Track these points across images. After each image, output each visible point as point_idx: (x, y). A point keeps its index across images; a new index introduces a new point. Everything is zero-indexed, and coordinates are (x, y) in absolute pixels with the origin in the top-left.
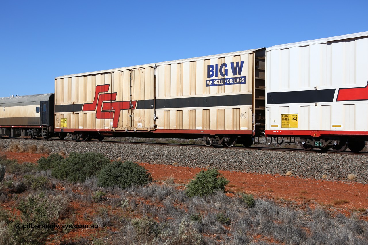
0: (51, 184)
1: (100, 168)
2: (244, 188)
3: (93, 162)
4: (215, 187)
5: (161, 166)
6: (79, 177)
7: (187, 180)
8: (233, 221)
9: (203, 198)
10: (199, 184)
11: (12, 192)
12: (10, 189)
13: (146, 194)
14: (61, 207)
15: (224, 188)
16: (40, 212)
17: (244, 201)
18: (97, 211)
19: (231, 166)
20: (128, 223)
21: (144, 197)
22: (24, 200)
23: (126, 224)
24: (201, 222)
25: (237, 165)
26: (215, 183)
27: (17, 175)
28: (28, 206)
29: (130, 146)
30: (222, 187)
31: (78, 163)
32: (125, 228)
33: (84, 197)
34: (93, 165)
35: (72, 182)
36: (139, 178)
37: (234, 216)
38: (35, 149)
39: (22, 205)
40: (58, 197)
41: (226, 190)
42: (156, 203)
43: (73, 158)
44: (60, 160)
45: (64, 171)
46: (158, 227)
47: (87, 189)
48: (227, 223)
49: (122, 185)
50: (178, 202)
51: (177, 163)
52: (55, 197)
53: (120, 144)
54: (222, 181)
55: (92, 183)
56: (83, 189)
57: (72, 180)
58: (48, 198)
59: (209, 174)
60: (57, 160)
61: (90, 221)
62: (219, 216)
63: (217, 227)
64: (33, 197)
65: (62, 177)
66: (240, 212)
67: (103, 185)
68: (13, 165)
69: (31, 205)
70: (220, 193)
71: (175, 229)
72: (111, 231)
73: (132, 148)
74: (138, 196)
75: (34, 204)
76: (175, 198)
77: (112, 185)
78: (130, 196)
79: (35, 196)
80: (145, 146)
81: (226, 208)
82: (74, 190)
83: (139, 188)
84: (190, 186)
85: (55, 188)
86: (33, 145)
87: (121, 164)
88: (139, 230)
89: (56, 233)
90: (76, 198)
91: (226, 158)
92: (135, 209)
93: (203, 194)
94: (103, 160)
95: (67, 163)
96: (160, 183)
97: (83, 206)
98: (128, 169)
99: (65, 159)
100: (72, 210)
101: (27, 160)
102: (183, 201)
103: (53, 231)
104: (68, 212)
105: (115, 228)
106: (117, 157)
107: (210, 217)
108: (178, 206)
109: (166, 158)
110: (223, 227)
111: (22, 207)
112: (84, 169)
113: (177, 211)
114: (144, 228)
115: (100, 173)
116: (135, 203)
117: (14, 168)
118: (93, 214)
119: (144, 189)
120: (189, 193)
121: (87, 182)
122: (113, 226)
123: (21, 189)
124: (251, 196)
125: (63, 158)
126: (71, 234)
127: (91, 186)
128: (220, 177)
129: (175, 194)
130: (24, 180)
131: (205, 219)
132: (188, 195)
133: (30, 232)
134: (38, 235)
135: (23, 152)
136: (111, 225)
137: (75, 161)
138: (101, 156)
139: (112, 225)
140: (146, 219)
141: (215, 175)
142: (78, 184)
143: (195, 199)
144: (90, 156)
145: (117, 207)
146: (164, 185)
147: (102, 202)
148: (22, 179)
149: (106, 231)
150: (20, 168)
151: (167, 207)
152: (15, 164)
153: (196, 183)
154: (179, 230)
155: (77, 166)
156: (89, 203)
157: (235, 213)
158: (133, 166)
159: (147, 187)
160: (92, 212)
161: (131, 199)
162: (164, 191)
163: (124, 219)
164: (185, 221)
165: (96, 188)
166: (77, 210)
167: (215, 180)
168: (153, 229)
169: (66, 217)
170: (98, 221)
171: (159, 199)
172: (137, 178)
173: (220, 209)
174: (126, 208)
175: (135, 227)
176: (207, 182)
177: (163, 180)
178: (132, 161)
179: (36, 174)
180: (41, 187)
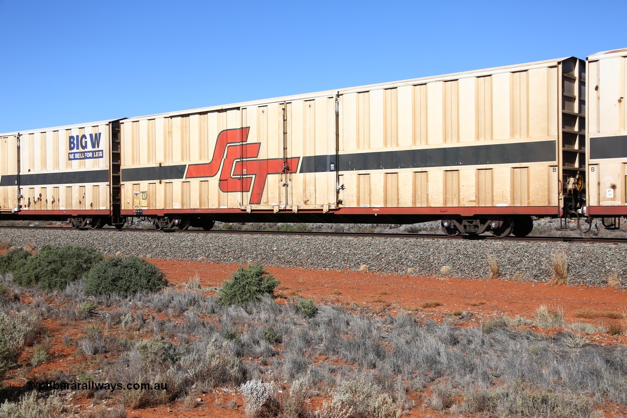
0: (12, 294)
1: (89, 268)
2: (300, 291)
3: (77, 260)
4: (259, 291)
5: (181, 262)
6: (56, 283)
7: (219, 282)
8: (285, 338)
9: (242, 307)
10: (236, 288)
13: (159, 304)
14: (28, 328)
15: (272, 292)
17: (300, 308)
18: (84, 331)
19: (283, 261)
20: (132, 347)
21: (157, 309)
23: (129, 350)
24: (240, 341)
25: (292, 258)
26: (260, 285)
29: (135, 235)
30: (270, 290)
31: (54, 261)
32: (127, 355)
33: (63, 311)
34: (78, 264)
35: (46, 291)
36: (148, 282)
37: (287, 331)
40: (23, 312)
41: (276, 294)
42: (174, 316)
43: (46, 255)
44: (26, 258)
45: (32, 274)
46: (177, 351)
47: (68, 299)
48: (276, 341)
49: (122, 292)
50: (206, 314)
51: (205, 258)
52: (18, 313)
53: (119, 232)
54: (269, 282)
55: (77, 291)
56: (62, 300)
57: (45, 287)
58: (8, 315)
59: (250, 272)
60: (22, 257)
61: (74, 347)
62: (265, 331)
63: (262, 348)
65: (29, 283)
66: (295, 324)
67: (94, 292)
70: (266, 299)
71: (200, 353)
72: (106, 360)
73: (137, 238)
74: (147, 307)
76: (201, 309)
77: (107, 293)
78: (136, 307)
80: (157, 233)
81: (276, 321)
82: (48, 302)
83: (148, 296)
84: (224, 290)
85: (19, 299)
87: (120, 261)
88: (147, 357)
89: (20, 366)
90: (52, 314)
91: (275, 249)
92: (142, 326)
93: (242, 301)
94: (93, 256)
95: (37, 262)
96: (180, 287)
97: (63, 325)
98: (132, 268)
99: (33, 257)
100: (45, 332)
102: (213, 312)
103: (15, 365)
104: (39, 335)
105: (113, 355)
106: (115, 251)
107: (253, 333)
108: (206, 320)
109: (188, 251)
110: (271, 347)
112: (64, 270)
113: (205, 327)
114: (156, 354)
115: (89, 275)
116: (143, 317)
118: (79, 336)
119: (155, 297)
120: (223, 300)
121: (69, 290)
122: (110, 353)
124: (311, 302)
125: (30, 255)
126: (44, 367)
127: (75, 296)
128: (267, 275)
129: (202, 303)
131: (245, 336)
132: (221, 304)
136: (106, 352)
137: (50, 259)
138: (90, 251)
139: (108, 352)
140: (157, 341)
141: (260, 274)
142: (55, 293)
143: (230, 308)
144: (73, 250)
145: (115, 325)
146: (185, 290)
147: (92, 319)
149: (98, 361)
151: (189, 322)
153: (232, 286)
154: (207, 353)
155: (53, 266)
156: (72, 320)
157: (288, 326)
158: (138, 263)
159: (160, 294)
160: (76, 334)
161: (135, 312)
162: (185, 299)
163: (126, 341)
164: (215, 341)
165: (83, 297)
166: (54, 331)
167: (259, 281)
168: (169, 354)
169: (35, 342)
170: (86, 346)
171: (178, 310)
172: (144, 281)
173: (267, 321)
174: (129, 325)
175: (142, 352)
176: (249, 284)
177: (184, 284)
178: (138, 257)
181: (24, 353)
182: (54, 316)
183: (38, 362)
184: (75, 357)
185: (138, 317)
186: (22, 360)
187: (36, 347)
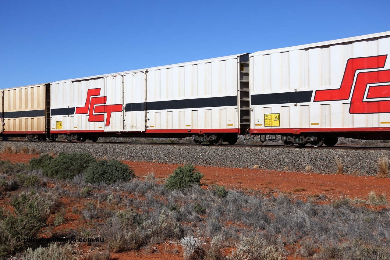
0: (42, 182)
1: (87, 166)
2: (217, 181)
3: (80, 161)
4: (191, 181)
5: (143, 163)
7: (166, 175)
8: (207, 210)
9: (181, 191)
10: (177, 179)
11: (6, 190)
12: (4, 188)
13: (130, 189)
14: (52, 203)
15: (199, 181)
16: (33, 208)
17: (217, 192)
19: (206, 162)
20: (113, 215)
21: (128, 192)
22: (17, 197)
23: (112, 216)
24: (180, 212)
25: (211, 160)
26: (191, 177)
27: (11, 174)
28: (21, 202)
29: (114, 146)
30: (198, 180)
31: (67, 162)
32: (111, 220)
33: (72, 193)
34: (81, 164)
35: (62, 180)
36: (123, 175)
37: (209, 206)
38: (26, 150)
39: (15, 202)
40: (49, 193)
41: (201, 183)
42: (139, 196)
43: (62, 158)
44: (50, 160)
45: (54, 170)
46: (141, 218)
47: (75, 185)
48: (202, 212)
49: (107, 181)
50: (159, 195)
51: (157, 160)
52: (46, 193)
53: (105, 144)
54: (197, 175)
55: (81, 180)
56: (72, 186)
57: (61, 178)
58: (40, 195)
59: (185, 169)
60: (48, 160)
61: (79, 215)
62: (195, 206)
63: (193, 216)
64: (26, 194)
65: (52, 175)
67: (91, 181)
68: (6, 166)
69: (24, 202)
70: (196, 186)
71: (155, 219)
72: (98, 222)
73: (116, 148)
74: (122, 190)
75: (26, 201)
76: (155, 192)
77: (98, 181)
78: (115, 191)
79: (28, 193)
80: (128, 145)
81: (202, 199)
82: (63, 187)
83: (123, 184)
84: (169, 180)
85: (46, 185)
86: (24, 147)
87: (106, 162)
88: (123, 221)
89: (47, 226)
90: (66, 194)
91: (201, 154)
92: (119, 202)
93: (180, 187)
94: (89, 159)
95: (57, 162)
96: (142, 178)
97: (72, 201)
98: (113, 166)
99: (54, 159)
100: (62, 205)
101: (20, 161)
102: (163, 194)
103: (45, 225)
104: (58, 207)
105: (102, 220)
106: (103, 156)
107: (187, 207)
108: (158, 199)
109: (147, 156)
110: (199, 216)
111: (15, 203)
112: (72, 167)
113: (158, 203)
114: (128, 219)
115: (88, 171)
116: (120, 197)
117: (7, 168)
118: (82, 207)
119: (128, 184)
120: (168, 186)
121: (75, 179)
122: (100, 219)
123: (14, 187)
124: (224, 188)
126: (62, 226)
127: (79, 183)
128: (196, 171)
129: (156, 188)
130: (17, 179)
131: (183, 209)
132: (167, 189)
133: (23, 226)
134: (31, 228)
135: (15, 153)
136: (98, 218)
137: (64, 161)
138: (88, 156)
139: (99, 218)
140: (129, 211)
141: (191, 170)
142: (67, 181)
143: (173, 192)
144: (78, 155)
145: (103, 201)
146: (146, 180)
147: (89, 197)
148: (15, 178)
149: (93, 223)
150: (13, 168)
151: (148, 200)
152: (9, 164)
153: (174, 178)
154: (160, 219)
155: (66, 165)
156: (77, 198)
157: (209, 203)
158: (117, 164)
159: (130, 182)
160: (80, 207)
161: (115, 194)
162: (145, 185)
163: (110, 211)
164: (165, 212)
165: (84, 184)
166: (67, 205)
167: (191, 174)
168: (136, 219)
169: (56, 211)
170: (86, 214)
171: (141, 192)
172: (121, 175)
173: (196, 200)
174: (111, 202)
175: (120, 218)
176: (184, 176)
177: (145, 176)
178: (117, 160)
179: (29, 173)
180: (33, 184)
181: (50, 218)
182: (67, 195)
183: (58, 224)
184: (79, 220)
185: (117, 196)
186: (49, 222)
187: (57, 214)
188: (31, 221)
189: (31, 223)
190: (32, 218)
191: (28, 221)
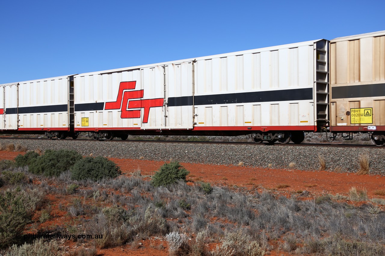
0: (28, 179)
1: (74, 163)
2: (202, 178)
3: (67, 158)
4: (177, 178)
5: (129, 160)
6: (54, 172)
7: (152, 172)
8: (193, 207)
9: (167, 187)
10: (163, 175)
13: (116, 185)
14: (38, 199)
15: (185, 178)
16: (18, 204)
17: (202, 188)
18: (71, 202)
19: (192, 159)
21: (114, 189)
22: (3, 194)
23: (98, 213)
24: (165, 208)
25: (197, 157)
26: (177, 174)
28: (6, 199)
29: (101, 143)
30: (183, 177)
31: (53, 159)
32: (97, 216)
33: (59, 189)
34: (67, 161)
35: (48, 177)
36: (109, 172)
37: (194, 202)
38: (12, 148)
40: (35, 190)
41: (187, 179)
42: (125, 193)
43: (48, 155)
44: (36, 157)
45: (40, 167)
46: (127, 214)
47: (61, 182)
48: (187, 208)
49: (94, 178)
50: (145, 192)
51: (143, 157)
52: (31, 190)
53: (92, 142)
54: (183, 172)
55: (67, 177)
56: (58, 183)
57: (47, 175)
58: (26, 191)
59: (171, 166)
60: (34, 157)
61: (64, 212)
62: (181, 202)
63: (179, 212)
64: (11, 191)
65: (38, 172)
67: (77, 178)
69: (9, 199)
70: (181, 183)
71: (141, 215)
72: (84, 219)
73: (102, 145)
74: (109, 187)
75: (11, 198)
76: (142, 188)
77: (84, 179)
78: (102, 187)
79: (13, 190)
81: (187, 196)
82: (49, 184)
83: (109, 181)
84: (155, 177)
85: (32, 182)
86: (10, 144)
87: (92, 159)
88: (109, 217)
89: (33, 222)
90: (52, 191)
91: (186, 152)
92: (106, 199)
93: (166, 184)
94: (76, 156)
95: (43, 160)
96: (129, 175)
97: (58, 198)
98: (100, 163)
99: (40, 156)
100: (48, 202)
101: (6, 158)
102: (149, 190)
103: (30, 221)
104: (44, 204)
105: (88, 216)
106: (89, 153)
107: (173, 203)
108: (144, 195)
109: (133, 153)
110: (184, 212)
112: (59, 164)
113: (144, 199)
114: (114, 216)
115: (74, 168)
116: (106, 193)
118: (68, 204)
119: (114, 181)
120: (155, 183)
121: (62, 176)
122: (86, 215)
124: (209, 184)
125: (39, 155)
126: (47, 223)
127: (66, 180)
128: (182, 168)
129: (142, 185)
130: (2, 176)
131: (168, 205)
132: (154, 185)
133: (8, 223)
134: (16, 225)
135: (1, 150)
137: (51, 158)
138: (74, 153)
139: (85, 214)
140: (115, 208)
141: (177, 167)
142: (54, 178)
143: (159, 188)
144: (64, 152)
145: (89, 198)
146: (132, 176)
147: (76, 194)
149: (79, 219)
151: (134, 196)
153: (160, 175)
154: (145, 216)
155: (52, 162)
156: (64, 195)
157: (195, 199)
158: (103, 161)
159: (117, 179)
160: (66, 203)
161: (102, 190)
162: (132, 182)
163: (96, 208)
164: (150, 208)
165: (70, 181)
166: (53, 201)
167: (177, 171)
168: (122, 216)
169: (42, 208)
170: (72, 211)
171: (128, 189)
172: (107, 171)
173: (181, 196)
174: (98, 198)
175: (106, 215)
176: (170, 173)
177: (131, 173)
178: (103, 157)
179: (14, 170)
180: (18, 181)
181: (36, 215)
183: (44, 220)
184: (65, 217)
185: (103, 193)
186: (35, 218)
187: (43, 211)
188: (16, 217)
189: (16, 220)
190: (17, 215)
191: (13, 218)
